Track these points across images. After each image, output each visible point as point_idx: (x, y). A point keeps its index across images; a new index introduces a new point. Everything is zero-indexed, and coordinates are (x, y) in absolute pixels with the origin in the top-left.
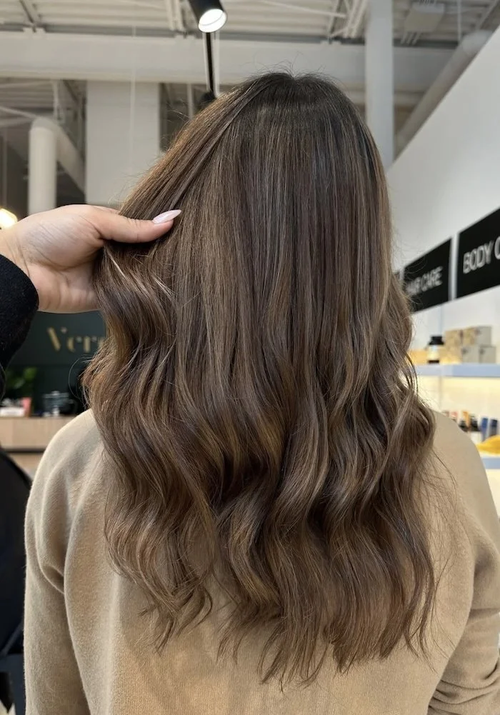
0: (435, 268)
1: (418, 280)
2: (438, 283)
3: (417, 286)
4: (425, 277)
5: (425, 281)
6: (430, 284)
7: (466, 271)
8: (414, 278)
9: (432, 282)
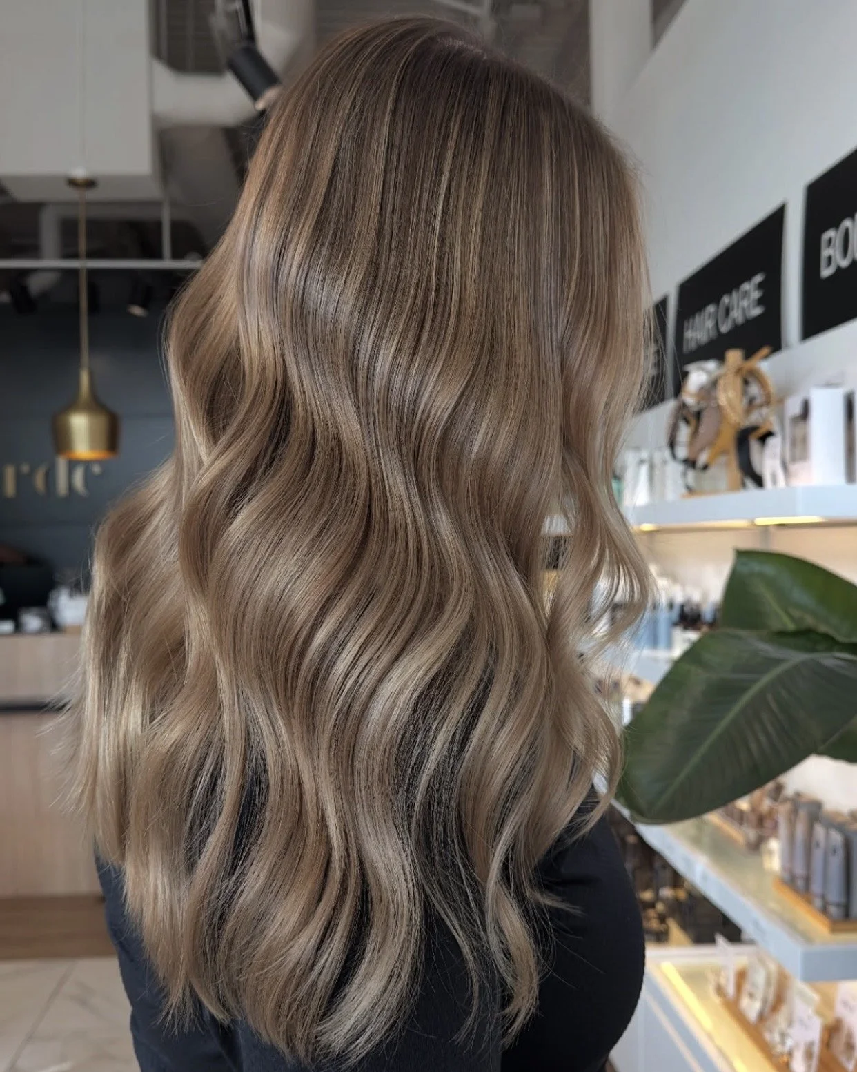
0: (748, 278)
1: (711, 309)
2: (757, 311)
3: (710, 324)
4: (726, 300)
5: (727, 311)
6: (737, 315)
7: (826, 272)
8: (700, 308)
9: (744, 309)
